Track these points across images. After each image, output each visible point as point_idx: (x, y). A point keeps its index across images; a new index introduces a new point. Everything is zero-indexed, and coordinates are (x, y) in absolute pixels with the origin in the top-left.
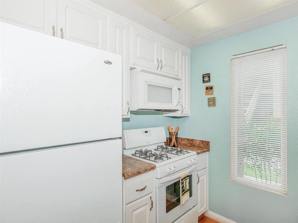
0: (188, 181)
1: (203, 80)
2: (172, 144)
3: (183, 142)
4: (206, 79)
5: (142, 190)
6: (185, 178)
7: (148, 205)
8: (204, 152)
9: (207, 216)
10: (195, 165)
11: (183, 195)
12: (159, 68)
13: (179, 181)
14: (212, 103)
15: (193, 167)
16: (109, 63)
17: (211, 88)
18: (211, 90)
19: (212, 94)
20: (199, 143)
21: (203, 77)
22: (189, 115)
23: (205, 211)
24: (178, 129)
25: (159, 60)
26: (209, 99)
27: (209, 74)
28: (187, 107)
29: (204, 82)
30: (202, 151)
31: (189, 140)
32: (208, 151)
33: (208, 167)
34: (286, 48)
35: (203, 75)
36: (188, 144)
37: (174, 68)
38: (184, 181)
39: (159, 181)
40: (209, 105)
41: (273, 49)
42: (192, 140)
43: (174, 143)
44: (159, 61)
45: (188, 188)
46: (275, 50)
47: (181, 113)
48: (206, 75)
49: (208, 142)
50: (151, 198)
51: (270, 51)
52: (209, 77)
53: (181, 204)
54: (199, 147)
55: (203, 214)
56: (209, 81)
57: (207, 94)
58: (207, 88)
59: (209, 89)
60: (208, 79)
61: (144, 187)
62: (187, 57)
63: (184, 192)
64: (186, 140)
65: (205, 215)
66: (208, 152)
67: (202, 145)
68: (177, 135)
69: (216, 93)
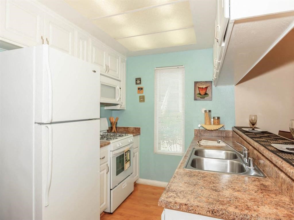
0: (129, 153)
1: (136, 83)
2: (113, 131)
3: (121, 130)
4: (138, 82)
5: (103, 158)
6: (127, 152)
7: (105, 170)
8: (137, 135)
9: (138, 183)
10: (132, 144)
11: (126, 163)
12: (107, 72)
13: (124, 154)
14: (142, 99)
15: (131, 145)
16: (95, 72)
17: (142, 89)
18: (141, 90)
19: (142, 93)
20: (133, 130)
21: (136, 80)
22: (125, 109)
23: (136, 180)
24: (117, 119)
25: (107, 65)
26: (140, 97)
27: (140, 78)
28: (124, 102)
29: (137, 84)
30: (136, 134)
31: (125, 128)
32: (140, 134)
33: (139, 147)
34: (184, 68)
35: (136, 79)
36: (124, 131)
37: (116, 72)
38: (127, 153)
39: (112, 153)
40: (140, 101)
41: (178, 68)
42: (127, 128)
43: (115, 130)
44: (107, 67)
45: (129, 158)
46: (180, 68)
47: (120, 107)
48: (138, 79)
49: (139, 128)
50: (107, 165)
51: (176, 68)
52: (140, 80)
53: (125, 170)
54: (132, 133)
55: (135, 182)
56: (140, 83)
57: (138, 93)
58: (139, 89)
59: (141, 89)
60: (140, 82)
61: (103, 157)
62: (124, 63)
63: (127, 161)
64: (123, 128)
65: (137, 183)
66: (139, 136)
67: (135, 130)
68: (117, 124)
69: (145, 93)
